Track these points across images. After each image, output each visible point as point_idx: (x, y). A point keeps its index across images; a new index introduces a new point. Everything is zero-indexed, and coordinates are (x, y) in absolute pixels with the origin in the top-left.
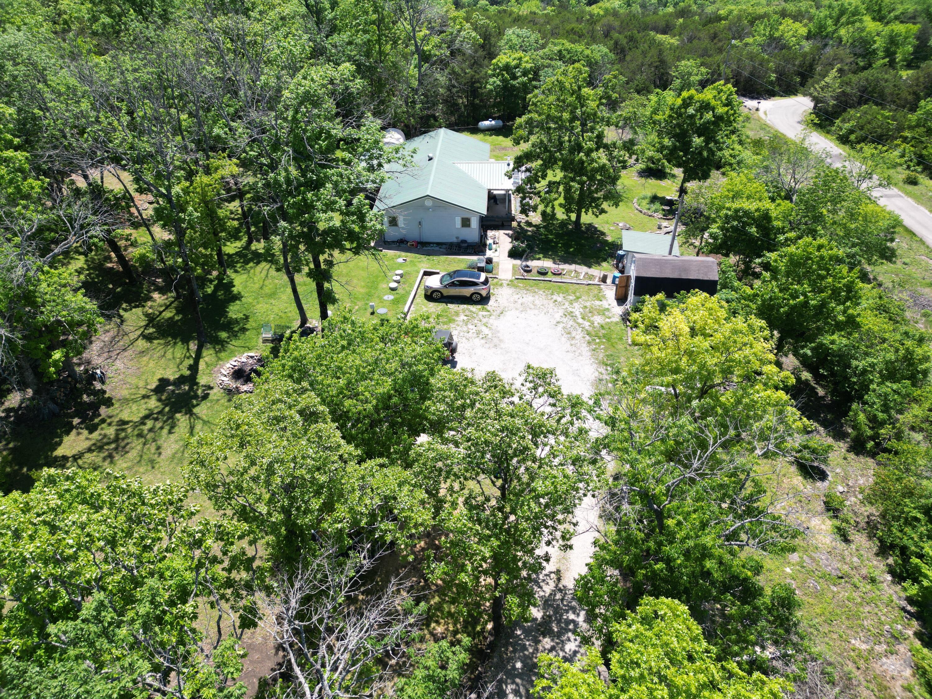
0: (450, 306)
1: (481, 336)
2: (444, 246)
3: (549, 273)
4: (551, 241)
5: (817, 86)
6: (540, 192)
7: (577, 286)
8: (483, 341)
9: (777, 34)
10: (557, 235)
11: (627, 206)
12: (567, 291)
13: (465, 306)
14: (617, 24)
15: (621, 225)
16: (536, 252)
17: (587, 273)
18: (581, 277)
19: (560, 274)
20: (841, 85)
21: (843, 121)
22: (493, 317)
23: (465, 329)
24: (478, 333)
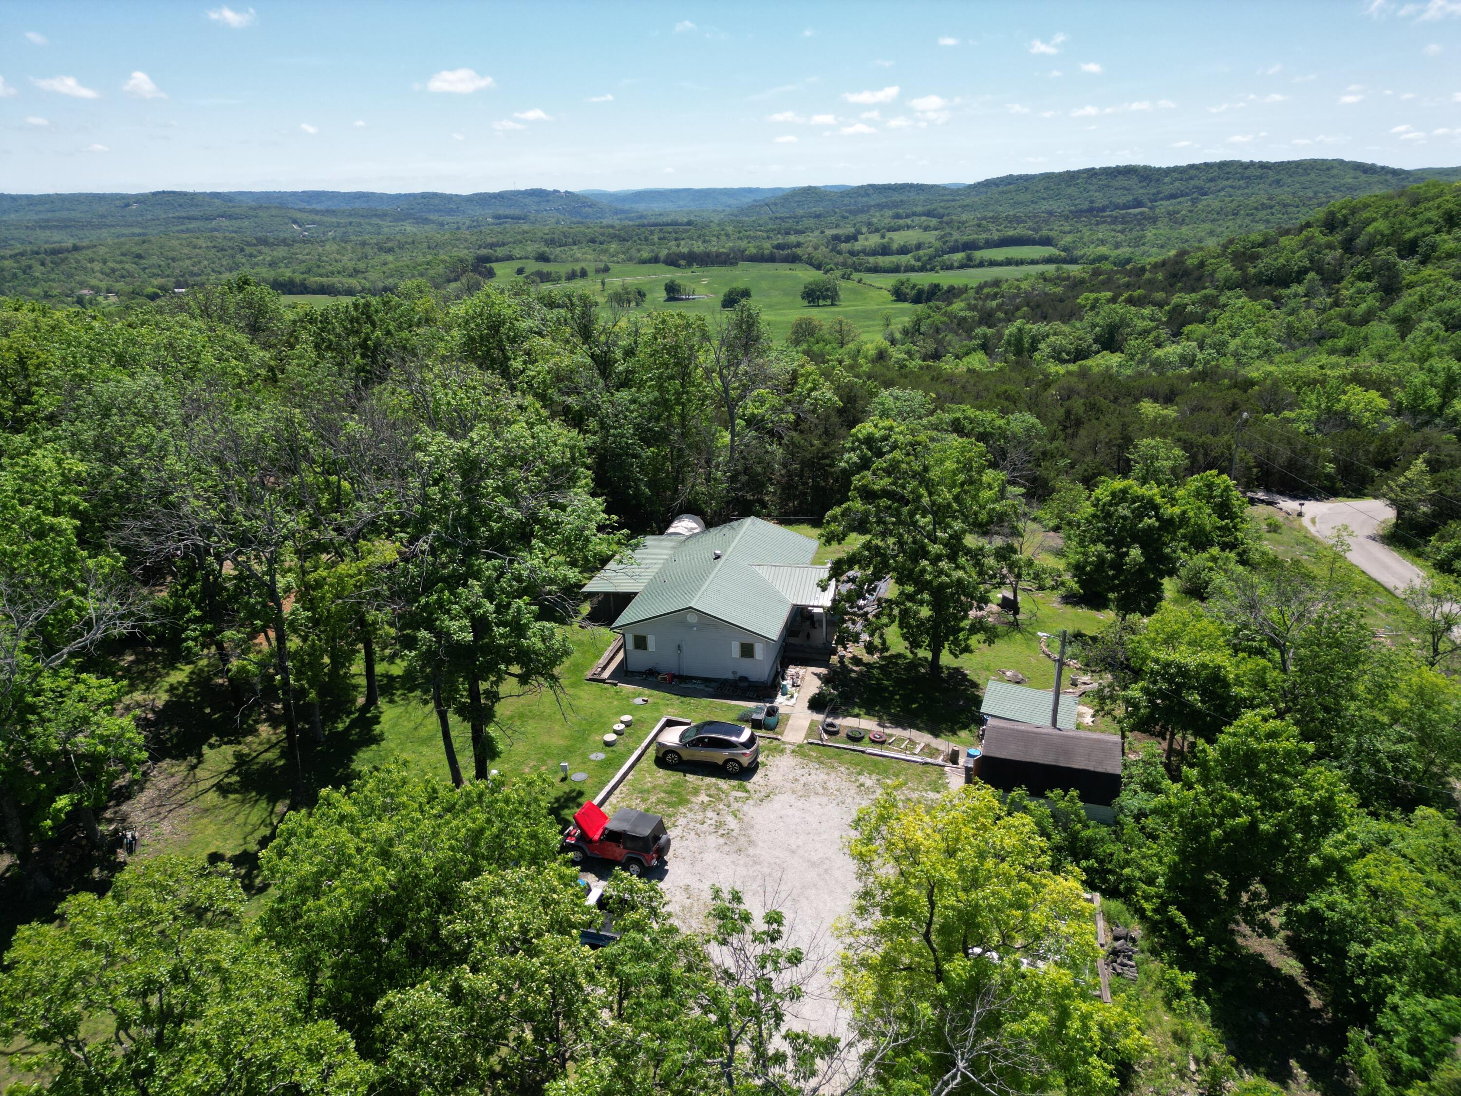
0: (690, 778)
1: (721, 831)
2: (714, 684)
3: (866, 739)
4: (886, 689)
5: (1392, 484)
6: (867, 613)
7: (905, 765)
8: (722, 841)
9: (1338, 407)
10: (899, 682)
11: (1028, 646)
12: (886, 771)
13: (713, 780)
14: (1082, 386)
15: (1008, 673)
16: (854, 705)
17: (927, 745)
18: (917, 751)
19: (883, 742)
20: (1434, 485)
21: (1442, 538)
22: (751, 802)
23: (700, 817)
24: (719, 825)
